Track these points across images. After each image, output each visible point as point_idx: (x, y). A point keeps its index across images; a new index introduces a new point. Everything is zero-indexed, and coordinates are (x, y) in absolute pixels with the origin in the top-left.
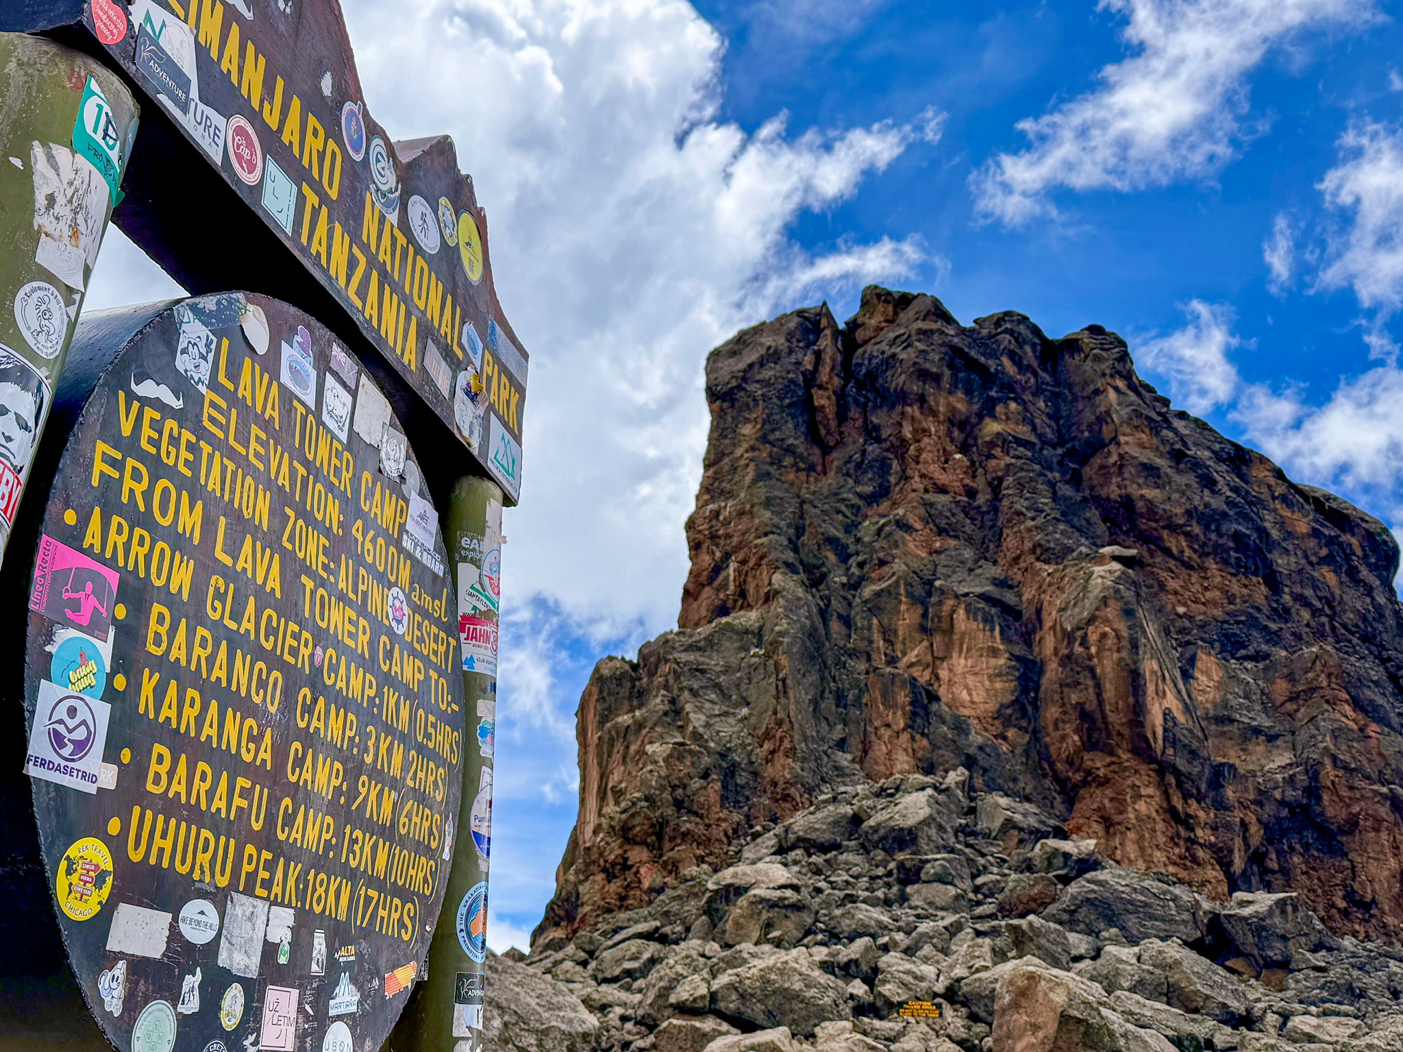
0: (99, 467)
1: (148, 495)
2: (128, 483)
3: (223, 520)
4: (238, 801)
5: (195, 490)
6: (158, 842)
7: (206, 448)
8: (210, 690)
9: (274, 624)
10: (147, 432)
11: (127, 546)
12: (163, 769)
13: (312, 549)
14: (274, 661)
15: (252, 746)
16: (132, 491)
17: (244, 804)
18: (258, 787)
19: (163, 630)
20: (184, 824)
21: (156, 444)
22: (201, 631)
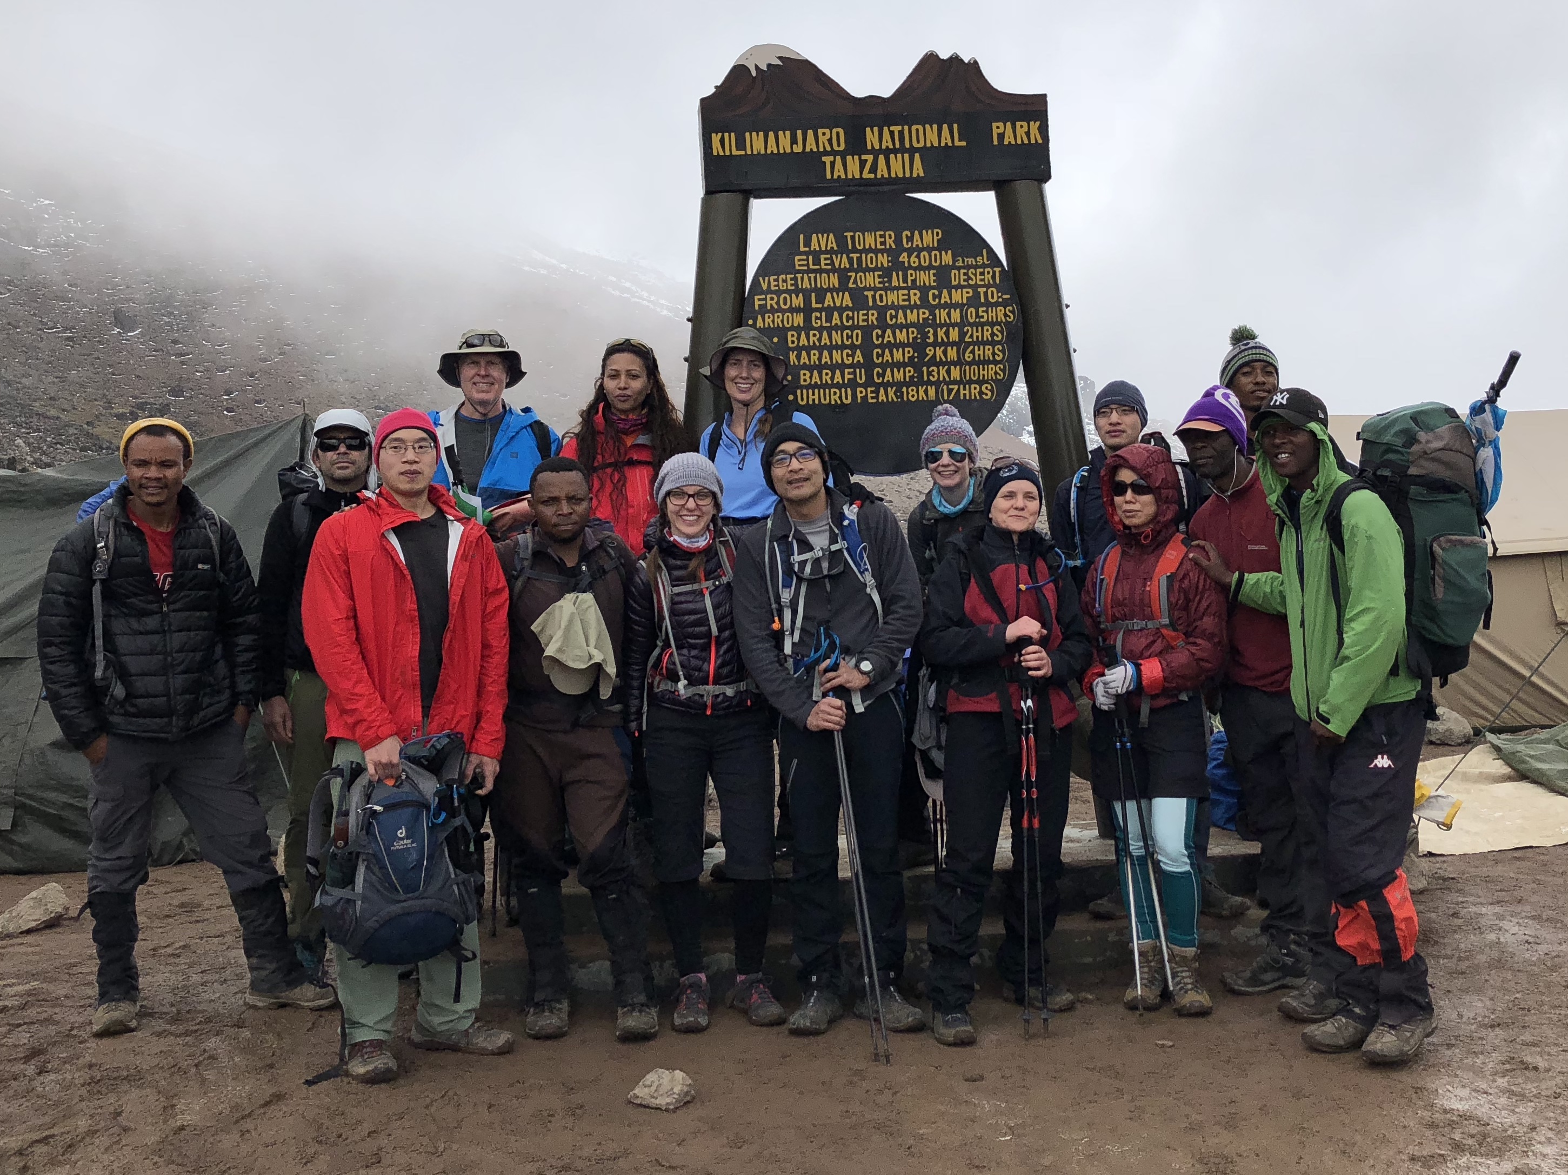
0: (757, 303)
1: (778, 303)
2: (769, 302)
3: (813, 295)
4: (847, 377)
5: (797, 291)
6: (811, 397)
7: (799, 276)
8: (821, 349)
9: (851, 315)
10: (773, 283)
11: (773, 322)
12: (807, 377)
13: (871, 280)
14: (852, 328)
15: (850, 358)
16: (771, 305)
17: (852, 376)
18: (858, 370)
19: (795, 339)
20: (822, 391)
21: (778, 286)
22: (811, 333)
